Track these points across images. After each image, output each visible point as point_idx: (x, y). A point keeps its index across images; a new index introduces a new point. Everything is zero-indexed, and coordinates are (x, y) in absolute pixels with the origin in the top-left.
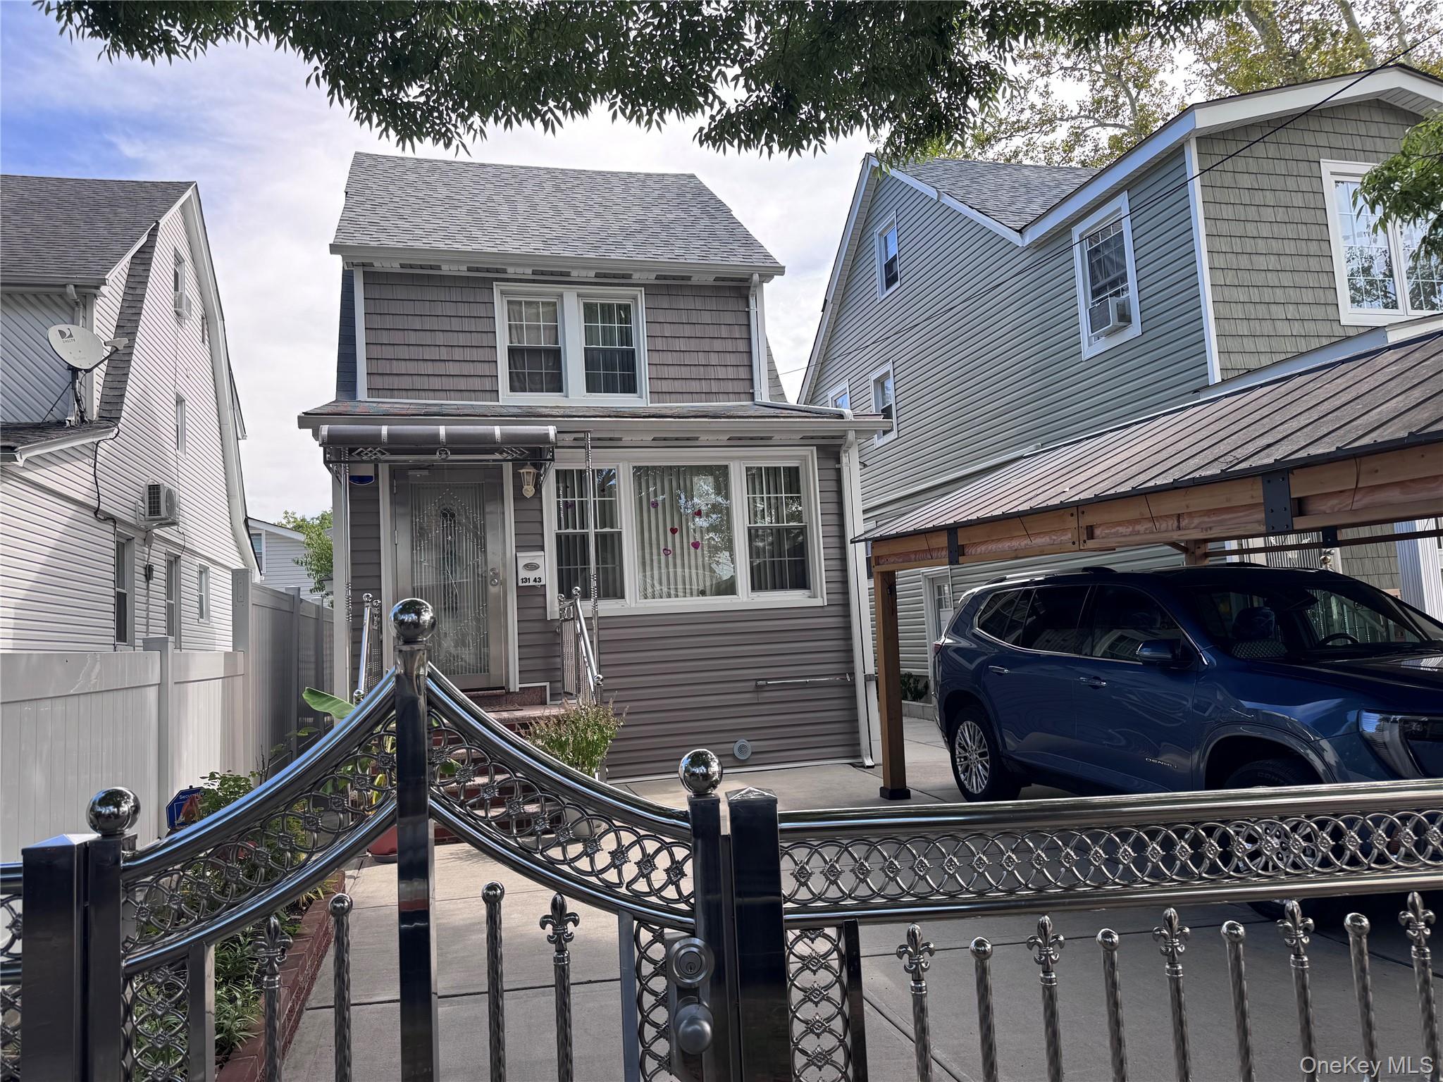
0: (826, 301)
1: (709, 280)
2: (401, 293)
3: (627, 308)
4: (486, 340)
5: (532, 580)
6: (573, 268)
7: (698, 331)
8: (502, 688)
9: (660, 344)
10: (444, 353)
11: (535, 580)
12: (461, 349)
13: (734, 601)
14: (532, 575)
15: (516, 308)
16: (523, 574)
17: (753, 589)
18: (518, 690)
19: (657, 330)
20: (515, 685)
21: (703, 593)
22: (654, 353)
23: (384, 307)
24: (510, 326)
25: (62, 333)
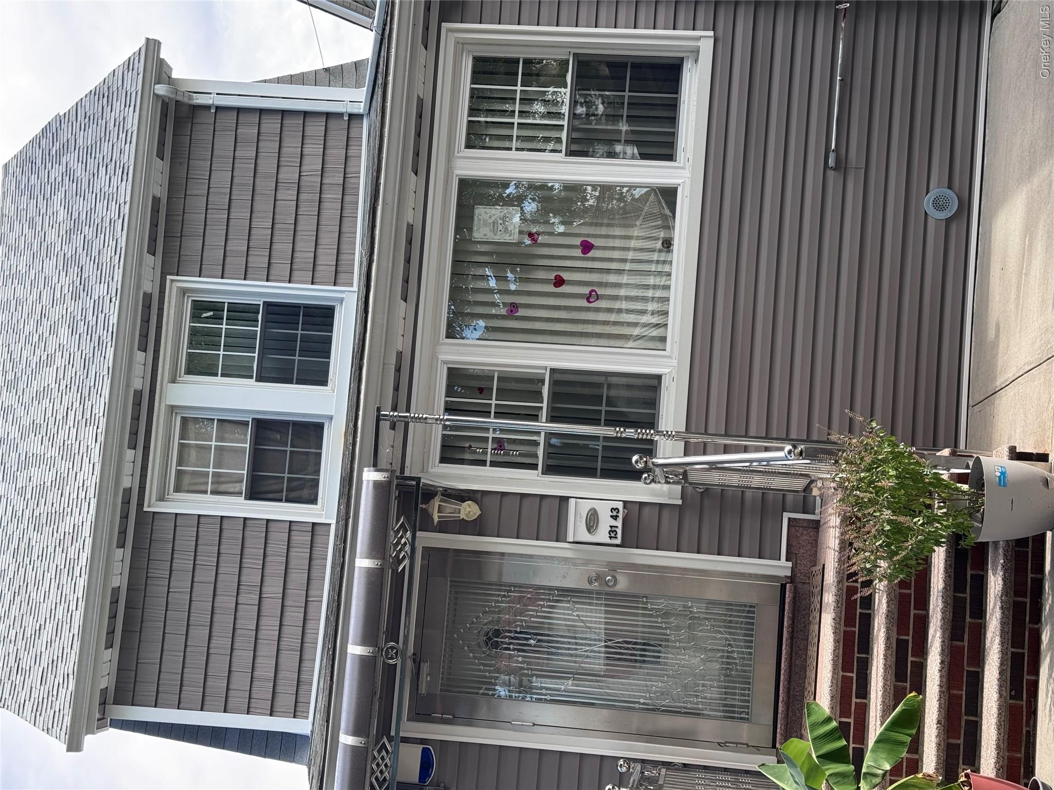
1: (161, 167)
2: (151, 653)
3: (199, 308)
4: (233, 533)
5: (614, 523)
6: (128, 386)
7: (242, 196)
8: (783, 587)
9: (259, 260)
10: (249, 598)
11: (615, 518)
12: (244, 571)
13: (687, 193)
14: (606, 522)
15: (187, 480)
16: (602, 536)
17: (670, 157)
18: (790, 564)
19: (236, 262)
20: (781, 567)
21: (668, 244)
22: (272, 272)
23: (171, 679)
24: (214, 492)
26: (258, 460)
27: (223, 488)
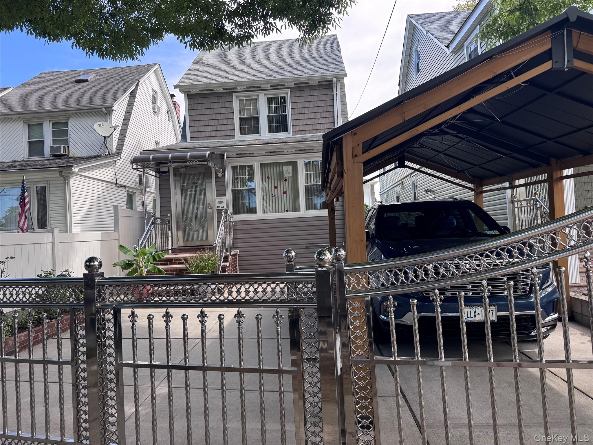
0: (399, 81)
1: (316, 83)
2: (200, 101)
3: (284, 98)
4: (230, 116)
5: (221, 207)
6: (261, 84)
7: (312, 104)
9: (297, 111)
10: (216, 122)
12: (222, 120)
13: (299, 214)
15: (242, 102)
16: (218, 205)
17: (306, 210)
19: (295, 106)
21: (288, 211)
23: (195, 107)
24: (240, 110)
25: (100, 125)
26: (250, 119)
27: (242, 111)
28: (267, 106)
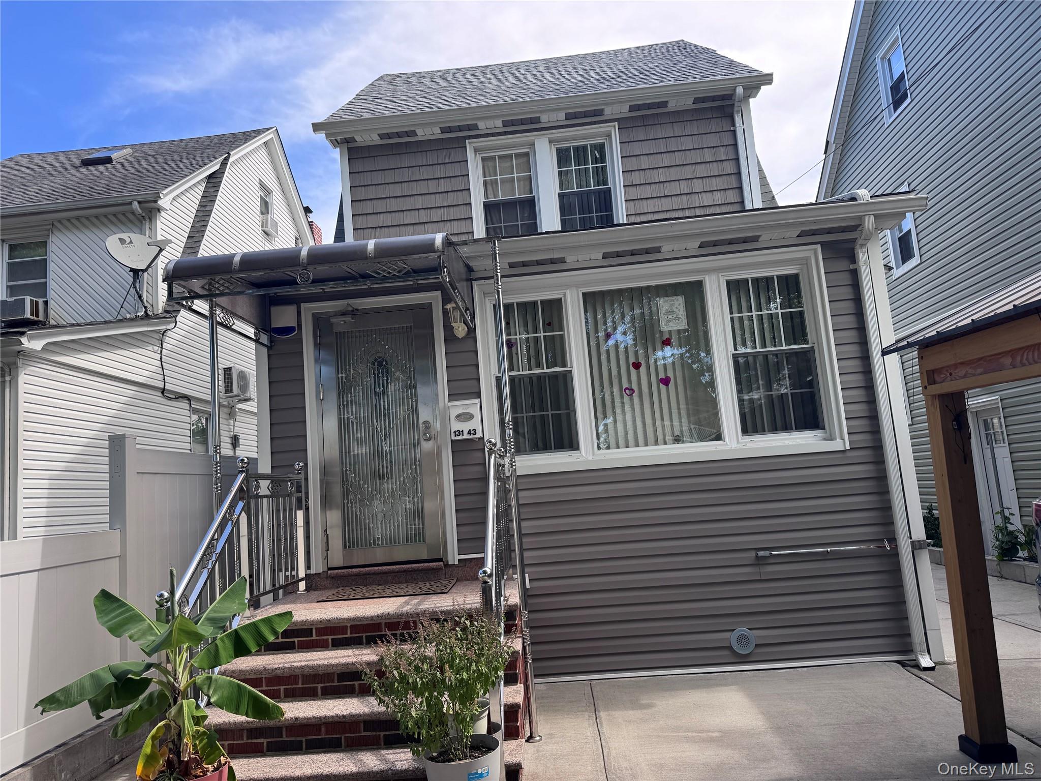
0: (827, 142)
1: (688, 103)
2: (381, 163)
3: (601, 148)
4: (460, 198)
5: (465, 432)
6: (541, 112)
7: (678, 159)
8: (440, 560)
9: (637, 178)
10: (423, 216)
11: (469, 433)
13: (719, 448)
14: (465, 427)
15: (490, 164)
16: (456, 426)
17: (744, 432)
18: (456, 563)
19: (633, 164)
20: (454, 557)
21: (677, 440)
22: (631, 189)
24: (485, 183)
25: (122, 241)
26: (510, 204)
27: (489, 188)
28: (556, 170)
